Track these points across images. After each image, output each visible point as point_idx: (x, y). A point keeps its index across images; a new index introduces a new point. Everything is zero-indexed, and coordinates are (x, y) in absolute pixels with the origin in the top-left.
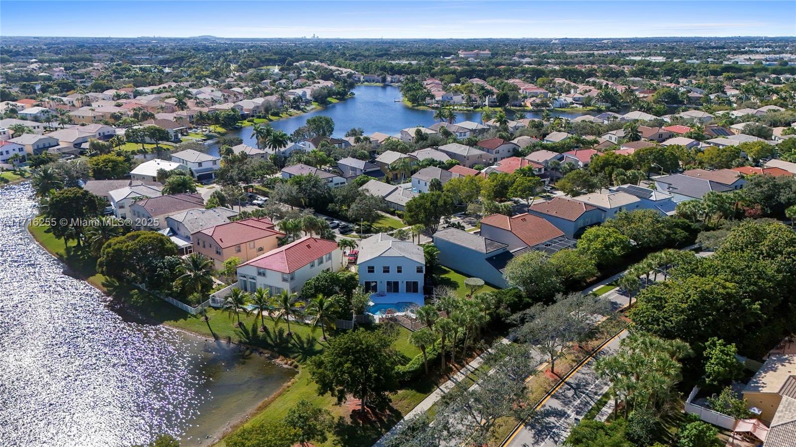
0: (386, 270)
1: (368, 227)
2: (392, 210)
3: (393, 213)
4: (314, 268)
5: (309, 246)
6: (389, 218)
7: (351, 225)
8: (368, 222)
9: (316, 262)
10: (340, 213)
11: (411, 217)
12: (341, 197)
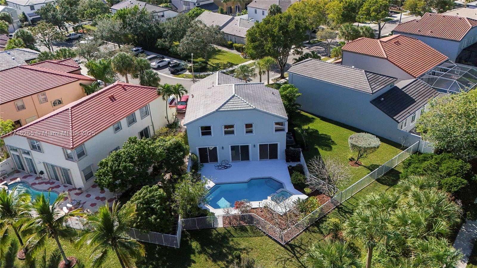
0: (229, 130)
1: (204, 65)
2: (229, 42)
3: (230, 47)
4: (119, 133)
5: (112, 99)
6: (227, 52)
7: (183, 63)
8: (203, 58)
9: (124, 122)
10: (171, 49)
11: (255, 48)
12: (170, 31)
